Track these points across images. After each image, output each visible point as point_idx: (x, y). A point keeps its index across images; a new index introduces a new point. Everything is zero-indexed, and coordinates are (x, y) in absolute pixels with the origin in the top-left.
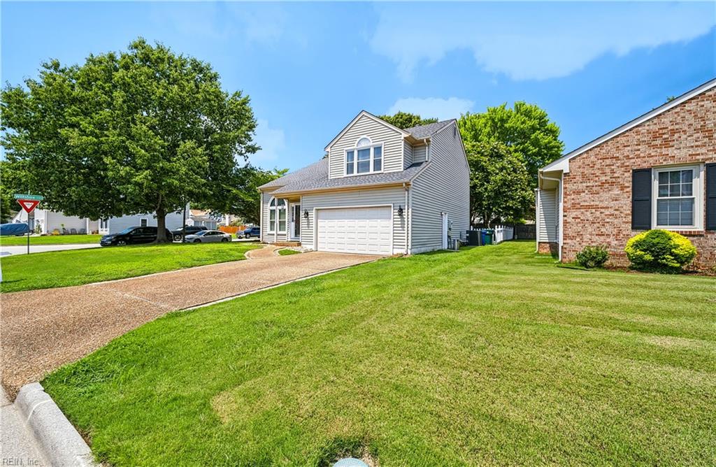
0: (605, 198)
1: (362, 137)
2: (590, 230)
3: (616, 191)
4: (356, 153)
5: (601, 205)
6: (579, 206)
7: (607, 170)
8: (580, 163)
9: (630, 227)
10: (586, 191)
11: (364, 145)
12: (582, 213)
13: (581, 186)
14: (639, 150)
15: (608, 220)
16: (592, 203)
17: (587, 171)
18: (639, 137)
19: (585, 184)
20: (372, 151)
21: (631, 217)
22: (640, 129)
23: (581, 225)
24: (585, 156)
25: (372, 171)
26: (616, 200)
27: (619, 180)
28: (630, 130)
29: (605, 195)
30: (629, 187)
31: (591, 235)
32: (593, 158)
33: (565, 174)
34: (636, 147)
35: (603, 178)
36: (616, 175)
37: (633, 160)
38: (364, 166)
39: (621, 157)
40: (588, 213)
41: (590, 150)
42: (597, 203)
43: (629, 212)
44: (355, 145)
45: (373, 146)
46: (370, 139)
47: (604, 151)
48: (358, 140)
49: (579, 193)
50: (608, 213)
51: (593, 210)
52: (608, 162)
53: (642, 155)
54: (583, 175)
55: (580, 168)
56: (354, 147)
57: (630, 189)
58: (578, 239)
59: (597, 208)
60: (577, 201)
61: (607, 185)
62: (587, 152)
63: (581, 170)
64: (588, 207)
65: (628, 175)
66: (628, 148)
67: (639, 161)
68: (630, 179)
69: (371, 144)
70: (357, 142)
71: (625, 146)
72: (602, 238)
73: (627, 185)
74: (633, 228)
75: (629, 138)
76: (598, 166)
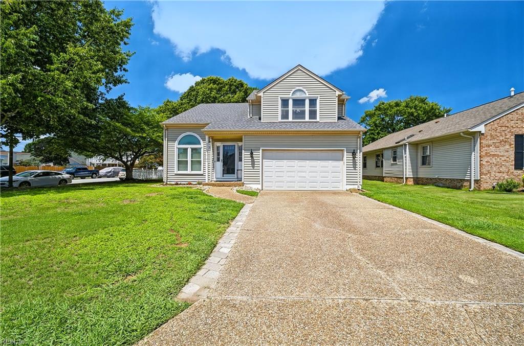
0: (501, 151)
1: (298, 88)
2: (495, 169)
3: (507, 147)
4: (291, 102)
5: (500, 154)
6: (489, 155)
7: (503, 134)
8: (490, 128)
9: (514, 168)
10: (493, 146)
11: (298, 96)
12: (491, 159)
13: (490, 142)
14: (517, 123)
15: (503, 164)
16: (496, 153)
17: (493, 133)
18: (518, 116)
19: (492, 141)
20: (307, 102)
21: (514, 162)
22: (518, 111)
23: (490, 166)
24: (492, 123)
25: (307, 119)
26: (507, 152)
27: (509, 140)
28: (514, 111)
29: (502, 148)
30: (513, 144)
31: (495, 172)
32: (496, 126)
33: (482, 134)
34: (516, 122)
35: (501, 138)
36: (507, 137)
37: (515, 129)
38: (299, 115)
39: (510, 126)
40: (494, 159)
41: (495, 120)
42: (498, 153)
43: (513, 159)
44: (291, 94)
45: (308, 97)
46: (306, 92)
47: (501, 122)
48: (294, 90)
49: (489, 146)
50: (503, 159)
51: (496, 157)
52: (504, 128)
53: (519, 126)
54: (491, 135)
55: (489, 131)
56: (290, 96)
57: (514, 146)
58: (488, 175)
59: (498, 156)
60: (488, 151)
61: (503, 143)
62: (493, 121)
63: (490, 132)
64: (494, 155)
65: (513, 137)
66: (513, 122)
67: (518, 130)
68: (514, 140)
69: (307, 95)
70: (292, 92)
71: (511, 120)
72: (501, 174)
73: (512, 143)
74: (515, 169)
75: (513, 116)
76: (498, 131)
